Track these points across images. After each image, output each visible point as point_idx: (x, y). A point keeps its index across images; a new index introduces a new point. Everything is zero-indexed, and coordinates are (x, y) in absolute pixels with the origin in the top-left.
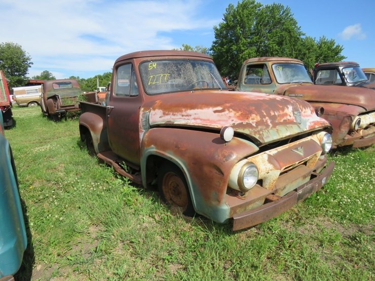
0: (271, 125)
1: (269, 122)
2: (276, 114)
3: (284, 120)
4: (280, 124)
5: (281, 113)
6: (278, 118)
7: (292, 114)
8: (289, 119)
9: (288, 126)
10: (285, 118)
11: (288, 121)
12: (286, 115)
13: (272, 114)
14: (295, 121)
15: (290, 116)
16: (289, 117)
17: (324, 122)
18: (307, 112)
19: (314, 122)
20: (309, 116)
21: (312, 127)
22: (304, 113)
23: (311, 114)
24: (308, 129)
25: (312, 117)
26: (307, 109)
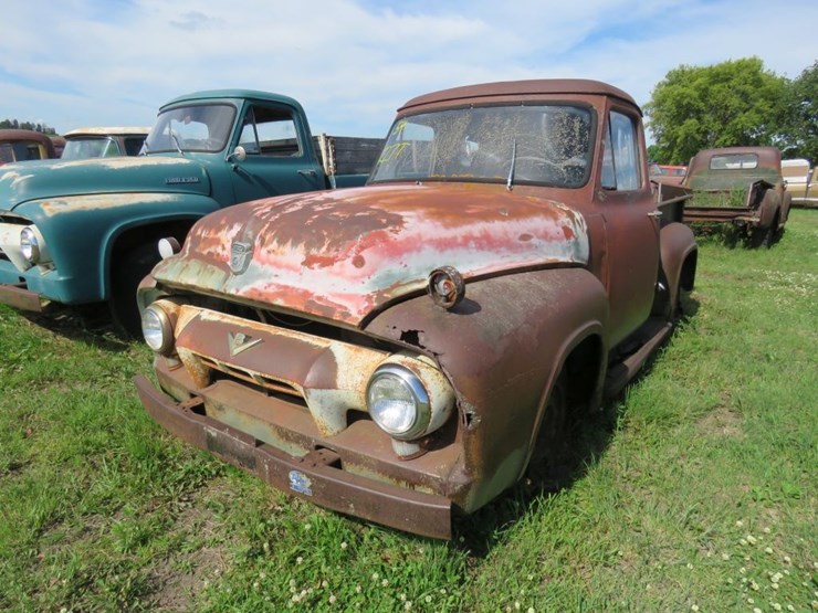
0: (187, 253)
1: (189, 246)
3: (209, 253)
4: (199, 257)
5: (212, 235)
6: (202, 245)
7: (228, 246)
8: (218, 254)
9: (208, 267)
10: (212, 249)
11: (215, 257)
12: (217, 242)
13: (199, 231)
14: (229, 263)
15: (224, 248)
16: (219, 250)
17: (340, 306)
18: (282, 254)
19: (286, 287)
20: (289, 267)
21: (260, 294)
22: (269, 252)
23: (299, 265)
24: (240, 293)
25: (301, 274)
26: (288, 248)
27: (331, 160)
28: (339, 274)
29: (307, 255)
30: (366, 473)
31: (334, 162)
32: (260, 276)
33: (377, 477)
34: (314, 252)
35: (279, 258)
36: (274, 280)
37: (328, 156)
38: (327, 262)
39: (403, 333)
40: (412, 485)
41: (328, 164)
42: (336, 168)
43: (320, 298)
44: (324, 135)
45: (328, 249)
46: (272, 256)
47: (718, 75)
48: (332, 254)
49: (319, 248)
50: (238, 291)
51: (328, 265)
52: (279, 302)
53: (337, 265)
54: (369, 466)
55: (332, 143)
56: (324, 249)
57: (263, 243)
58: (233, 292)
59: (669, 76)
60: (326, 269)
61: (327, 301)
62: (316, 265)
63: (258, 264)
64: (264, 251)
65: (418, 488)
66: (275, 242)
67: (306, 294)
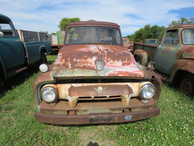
0: (70, 67)
1: (70, 65)
2: (78, 61)
3: (84, 66)
4: (79, 68)
5: (83, 61)
6: (79, 64)
7: (93, 63)
9: (86, 70)
11: (87, 67)
12: (87, 62)
13: (75, 60)
14: (95, 68)
15: (91, 64)
16: (89, 65)
17: (138, 74)
18: (115, 63)
19: (120, 72)
20: (118, 67)
21: (113, 74)
22: (110, 63)
23: (121, 66)
24: (106, 75)
25: (122, 68)
26: (116, 62)
27: (23, 37)
28: (132, 67)
29: (123, 63)
30: (137, 110)
31: (24, 38)
32: (109, 70)
33: (140, 110)
34: (124, 62)
35: (114, 65)
36: (114, 70)
37: (22, 36)
38: (128, 64)
39: (152, 77)
40: (148, 108)
41: (22, 38)
42: (24, 40)
43: (131, 73)
44: (19, 29)
45: (127, 61)
46: (112, 64)
47: (72, 20)
48: (129, 62)
49: (125, 61)
50: (104, 75)
51: (129, 65)
52: (121, 75)
53: (131, 64)
54: (139, 108)
55: (22, 32)
56: (126, 61)
57: (107, 61)
58: (102, 75)
59: (62, 19)
60: (128, 66)
61: (134, 73)
62: (126, 65)
63: (108, 67)
64: (109, 63)
65: (149, 109)
66: (112, 61)
67: (127, 72)
